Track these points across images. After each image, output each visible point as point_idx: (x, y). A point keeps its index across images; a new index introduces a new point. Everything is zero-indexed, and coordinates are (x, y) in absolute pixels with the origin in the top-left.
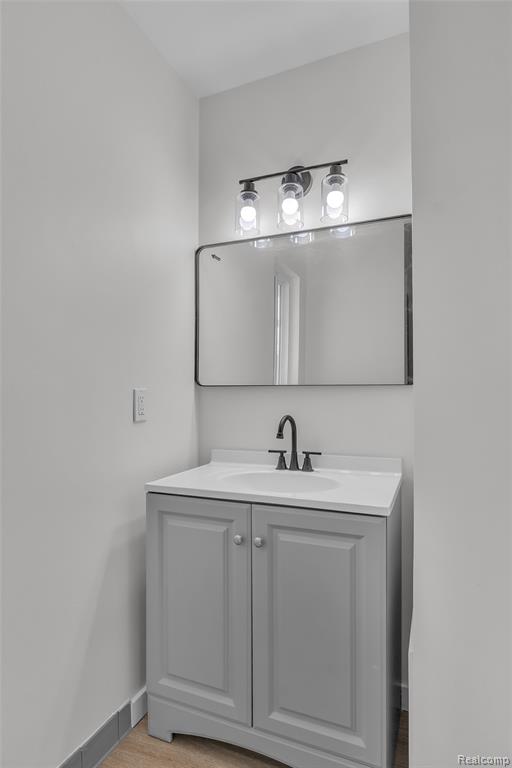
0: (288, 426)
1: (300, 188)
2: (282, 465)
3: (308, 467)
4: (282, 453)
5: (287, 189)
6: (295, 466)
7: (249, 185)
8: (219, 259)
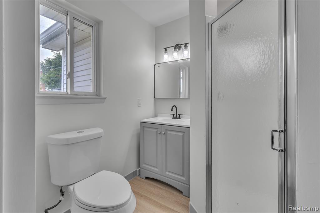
0: (174, 108)
1: (178, 50)
2: (174, 117)
3: (180, 118)
4: (174, 114)
5: (175, 50)
6: (177, 118)
7: (166, 49)
8: (159, 67)
